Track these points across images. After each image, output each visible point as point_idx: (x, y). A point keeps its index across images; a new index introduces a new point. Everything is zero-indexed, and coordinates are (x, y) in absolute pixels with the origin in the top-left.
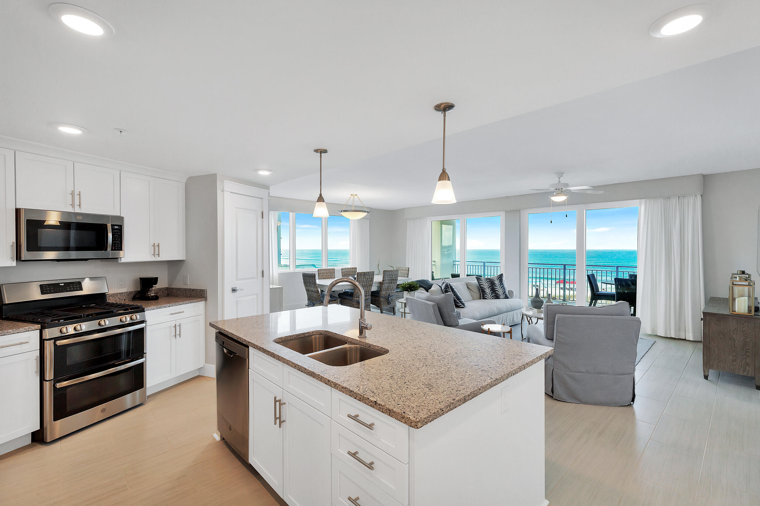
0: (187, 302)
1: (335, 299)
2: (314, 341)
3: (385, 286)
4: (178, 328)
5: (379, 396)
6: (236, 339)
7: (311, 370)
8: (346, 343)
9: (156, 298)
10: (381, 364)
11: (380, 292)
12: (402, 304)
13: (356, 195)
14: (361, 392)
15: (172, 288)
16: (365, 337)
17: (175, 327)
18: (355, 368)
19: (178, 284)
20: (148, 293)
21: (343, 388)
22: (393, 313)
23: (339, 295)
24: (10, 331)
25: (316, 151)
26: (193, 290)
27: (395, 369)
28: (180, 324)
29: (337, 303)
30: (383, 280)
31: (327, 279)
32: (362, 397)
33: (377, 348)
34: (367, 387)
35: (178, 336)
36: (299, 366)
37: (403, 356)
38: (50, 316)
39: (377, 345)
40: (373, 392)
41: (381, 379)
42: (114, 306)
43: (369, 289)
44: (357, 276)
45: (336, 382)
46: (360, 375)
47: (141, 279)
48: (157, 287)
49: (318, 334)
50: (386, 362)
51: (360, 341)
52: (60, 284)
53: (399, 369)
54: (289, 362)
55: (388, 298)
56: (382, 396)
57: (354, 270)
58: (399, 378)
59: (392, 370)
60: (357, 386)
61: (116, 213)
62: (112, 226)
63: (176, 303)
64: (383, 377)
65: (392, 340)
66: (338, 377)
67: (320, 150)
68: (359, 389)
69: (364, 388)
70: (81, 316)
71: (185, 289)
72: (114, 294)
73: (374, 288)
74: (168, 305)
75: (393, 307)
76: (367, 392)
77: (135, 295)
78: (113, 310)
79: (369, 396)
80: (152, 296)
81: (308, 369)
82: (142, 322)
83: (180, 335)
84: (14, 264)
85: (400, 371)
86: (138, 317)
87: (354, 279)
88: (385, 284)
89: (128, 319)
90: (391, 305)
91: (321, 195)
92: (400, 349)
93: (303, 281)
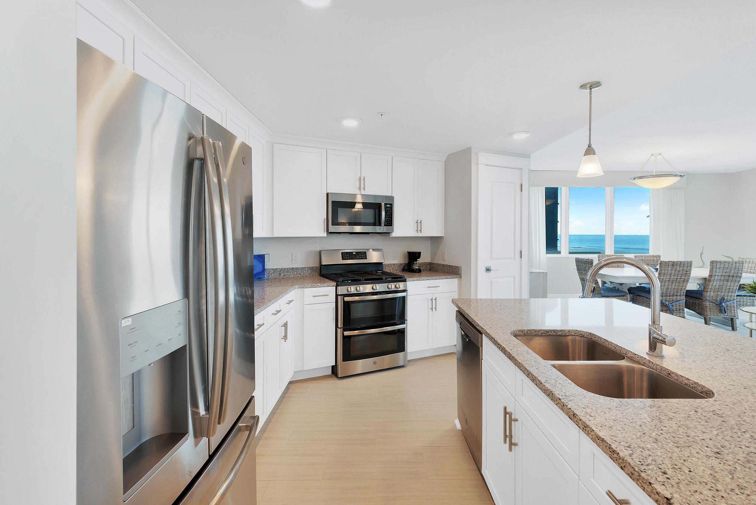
0: (443, 277)
1: (623, 294)
2: (570, 344)
3: (715, 284)
4: (434, 301)
5: (679, 487)
6: (471, 321)
7: (549, 388)
8: (624, 358)
9: (419, 271)
10: (693, 417)
11: (704, 294)
12: (751, 316)
13: (660, 154)
14: (634, 461)
15: (433, 263)
16: (662, 357)
17: (432, 300)
18: (629, 406)
19: (438, 260)
20: (413, 265)
21: (599, 438)
22: (731, 328)
23: (628, 290)
24: (319, 284)
25: (583, 87)
26: (450, 266)
27: (728, 438)
28: (436, 298)
29: (626, 300)
30: (710, 275)
31: (612, 268)
32: (636, 474)
33: (686, 382)
34: (650, 455)
35: (434, 310)
36: (533, 375)
37: (751, 414)
38: (343, 277)
39: (687, 377)
40: (665, 473)
41: (688, 450)
42: (385, 274)
43: (682, 286)
44: (660, 267)
45: (587, 423)
46: (639, 423)
47: (409, 253)
48: (420, 262)
49: (578, 335)
50: (704, 414)
51: (650, 361)
52: (353, 253)
53: (739, 439)
54: (521, 365)
55: (721, 303)
56: (688, 493)
57: (655, 259)
58: (740, 462)
59: (720, 438)
60: (628, 444)
61: (389, 194)
62: (385, 204)
63: (433, 277)
64: (694, 446)
65: (723, 374)
66: (592, 415)
67: (589, 83)
68: (631, 452)
69: (644, 455)
70: (361, 279)
71: (443, 265)
72: (389, 264)
73: (692, 286)
74: (426, 278)
75: (732, 319)
76: (650, 467)
77: (404, 267)
78: (382, 277)
79: (654, 478)
80: (416, 269)
81: (545, 384)
82: (404, 291)
83: (436, 308)
84: (325, 235)
85: (743, 447)
86: (401, 286)
87: (655, 271)
88: (714, 281)
89: (393, 287)
90: (728, 315)
91: (589, 146)
92: (744, 397)
93: (576, 268)
